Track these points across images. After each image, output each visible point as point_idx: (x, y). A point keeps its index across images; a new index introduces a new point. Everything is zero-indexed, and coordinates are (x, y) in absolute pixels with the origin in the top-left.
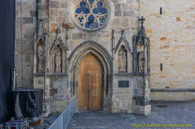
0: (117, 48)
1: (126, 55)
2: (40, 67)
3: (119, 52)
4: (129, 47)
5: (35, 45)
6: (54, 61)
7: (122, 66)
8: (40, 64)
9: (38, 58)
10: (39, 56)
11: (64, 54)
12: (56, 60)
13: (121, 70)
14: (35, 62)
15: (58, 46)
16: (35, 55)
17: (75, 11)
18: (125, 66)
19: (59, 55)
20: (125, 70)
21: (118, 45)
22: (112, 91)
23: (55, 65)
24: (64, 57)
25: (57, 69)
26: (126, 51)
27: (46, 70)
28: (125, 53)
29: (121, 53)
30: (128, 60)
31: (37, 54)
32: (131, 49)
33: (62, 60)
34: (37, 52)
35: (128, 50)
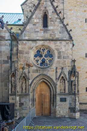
0: (59, 78)
1: (65, 82)
2: (13, 90)
3: (60, 80)
4: (66, 78)
5: (10, 77)
6: (21, 86)
7: (62, 89)
8: (13, 88)
9: (12, 84)
10: (12, 83)
11: (27, 82)
12: (23, 85)
13: (61, 91)
14: (10, 87)
15: (24, 77)
16: (10, 83)
17: (34, 56)
18: (64, 89)
19: (24, 82)
20: (64, 91)
21: (60, 76)
22: (56, 104)
23: (22, 89)
24: (27, 84)
25: (23, 91)
26: (64, 80)
27: (17, 92)
28: (64, 81)
29: (62, 81)
30: (66, 85)
31: (11, 82)
32: (68, 78)
33: (26, 86)
34: (11, 81)
35: (65, 80)
